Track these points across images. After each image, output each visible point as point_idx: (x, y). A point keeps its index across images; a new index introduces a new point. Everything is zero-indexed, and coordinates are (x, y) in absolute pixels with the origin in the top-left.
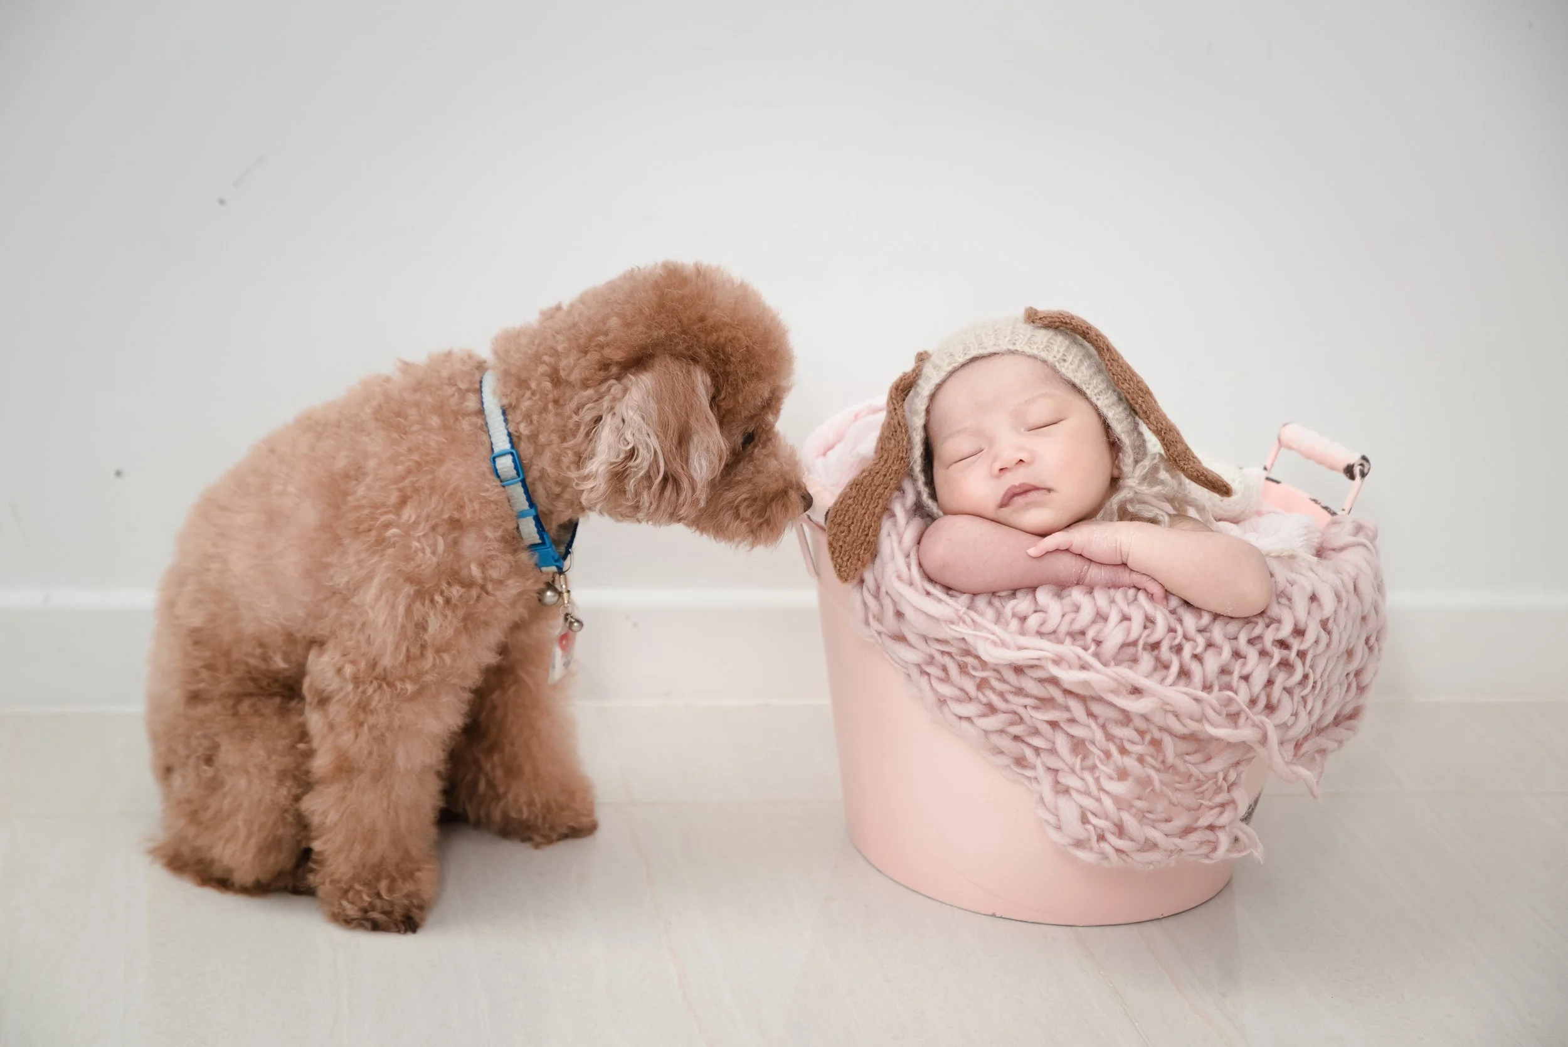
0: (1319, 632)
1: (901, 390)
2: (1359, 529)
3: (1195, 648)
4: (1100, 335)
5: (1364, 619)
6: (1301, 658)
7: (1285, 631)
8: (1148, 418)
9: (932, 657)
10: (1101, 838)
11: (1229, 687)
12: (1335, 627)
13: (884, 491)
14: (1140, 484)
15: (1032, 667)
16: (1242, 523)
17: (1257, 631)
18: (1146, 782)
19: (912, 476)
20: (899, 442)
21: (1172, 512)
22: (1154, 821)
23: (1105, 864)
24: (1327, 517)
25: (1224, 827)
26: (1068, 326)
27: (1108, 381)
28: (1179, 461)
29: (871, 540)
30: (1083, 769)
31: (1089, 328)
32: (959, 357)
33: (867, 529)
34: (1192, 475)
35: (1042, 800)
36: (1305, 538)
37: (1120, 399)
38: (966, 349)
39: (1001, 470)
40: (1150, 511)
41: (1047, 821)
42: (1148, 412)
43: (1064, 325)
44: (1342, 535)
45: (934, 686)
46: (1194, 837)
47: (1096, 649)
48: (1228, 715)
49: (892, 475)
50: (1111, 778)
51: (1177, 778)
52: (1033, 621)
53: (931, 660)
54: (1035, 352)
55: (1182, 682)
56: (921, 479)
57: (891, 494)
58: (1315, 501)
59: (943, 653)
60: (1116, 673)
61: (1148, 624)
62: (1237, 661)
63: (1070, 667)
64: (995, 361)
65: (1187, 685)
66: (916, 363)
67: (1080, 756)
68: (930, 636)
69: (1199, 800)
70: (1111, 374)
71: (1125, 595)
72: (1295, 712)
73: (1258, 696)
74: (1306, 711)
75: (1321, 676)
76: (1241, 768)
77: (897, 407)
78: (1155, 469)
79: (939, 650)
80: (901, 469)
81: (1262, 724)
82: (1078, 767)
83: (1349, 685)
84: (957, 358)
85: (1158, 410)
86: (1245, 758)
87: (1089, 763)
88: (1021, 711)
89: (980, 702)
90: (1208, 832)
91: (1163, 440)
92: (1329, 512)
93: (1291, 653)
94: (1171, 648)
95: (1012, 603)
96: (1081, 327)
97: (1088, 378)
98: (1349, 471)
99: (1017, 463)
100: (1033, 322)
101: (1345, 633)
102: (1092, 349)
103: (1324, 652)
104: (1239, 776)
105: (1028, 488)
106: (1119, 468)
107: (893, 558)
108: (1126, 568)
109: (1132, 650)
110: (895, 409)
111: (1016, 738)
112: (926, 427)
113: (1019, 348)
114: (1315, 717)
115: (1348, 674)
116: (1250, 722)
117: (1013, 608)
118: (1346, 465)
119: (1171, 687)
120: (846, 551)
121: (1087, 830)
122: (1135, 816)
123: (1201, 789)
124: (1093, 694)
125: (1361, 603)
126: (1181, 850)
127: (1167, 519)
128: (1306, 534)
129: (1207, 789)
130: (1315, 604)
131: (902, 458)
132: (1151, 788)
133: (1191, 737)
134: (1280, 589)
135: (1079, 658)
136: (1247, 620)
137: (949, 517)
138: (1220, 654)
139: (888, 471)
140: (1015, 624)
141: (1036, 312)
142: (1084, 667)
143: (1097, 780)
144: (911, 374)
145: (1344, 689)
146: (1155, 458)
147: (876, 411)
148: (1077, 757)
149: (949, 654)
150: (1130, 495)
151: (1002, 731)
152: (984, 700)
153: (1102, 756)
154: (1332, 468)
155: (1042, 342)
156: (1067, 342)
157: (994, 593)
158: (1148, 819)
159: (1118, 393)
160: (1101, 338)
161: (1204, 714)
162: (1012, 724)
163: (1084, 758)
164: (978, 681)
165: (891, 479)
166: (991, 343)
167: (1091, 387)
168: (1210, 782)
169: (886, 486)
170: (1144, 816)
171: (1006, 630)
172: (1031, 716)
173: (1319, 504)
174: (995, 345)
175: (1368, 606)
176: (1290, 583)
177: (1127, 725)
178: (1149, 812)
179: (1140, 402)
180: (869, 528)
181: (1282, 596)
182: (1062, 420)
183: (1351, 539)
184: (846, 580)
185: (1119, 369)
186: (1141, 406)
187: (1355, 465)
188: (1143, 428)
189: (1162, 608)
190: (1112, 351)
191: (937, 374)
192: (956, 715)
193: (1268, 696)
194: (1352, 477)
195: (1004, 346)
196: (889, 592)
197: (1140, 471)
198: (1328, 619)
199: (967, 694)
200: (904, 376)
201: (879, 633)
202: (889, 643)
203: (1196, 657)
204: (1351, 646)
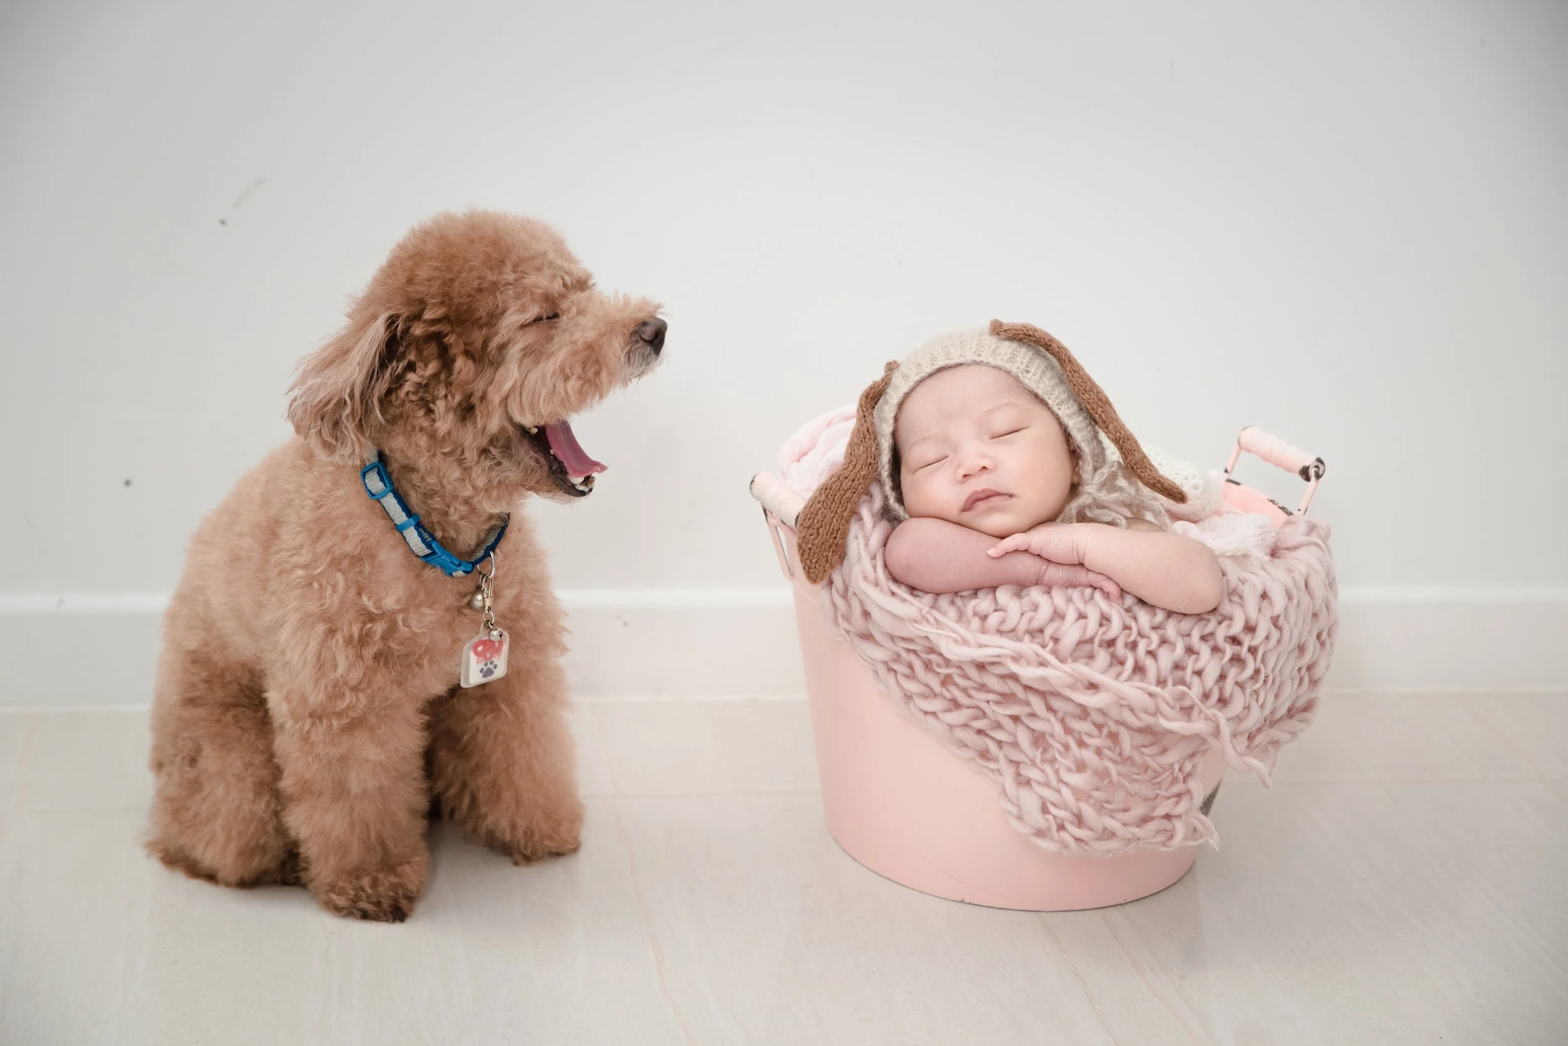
0: (1270, 629)
1: (871, 398)
2: (1312, 528)
3: (1149, 645)
4: (1062, 348)
5: (1315, 615)
6: (1252, 654)
7: (1237, 628)
8: (1107, 427)
9: (899, 656)
10: (1061, 827)
11: (1183, 682)
12: (1286, 623)
13: (853, 496)
14: (1099, 490)
15: (993, 663)
16: (1200, 523)
17: (1210, 627)
18: (1103, 774)
19: (880, 481)
20: (867, 449)
21: (1129, 515)
22: (1113, 811)
23: (1065, 852)
24: (1283, 517)
25: (1180, 816)
26: (1031, 338)
27: (1069, 391)
28: (1137, 469)
29: (840, 543)
30: (1043, 761)
31: (1052, 340)
32: (927, 367)
33: (835, 531)
34: (1149, 483)
35: (1004, 792)
36: (1260, 537)
37: (1081, 409)
38: (934, 359)
39: (965, 476)
40: (1109, 515)
41: (1010, 812)
42: (1107, 422)
43: (1028, 337)
44: (1296, 535)
45: (900, 682)
46: (1152, 826)
47: (1054, 646)
48: (1182, 709)
49: (861, 480)
50: (1070, 770)
51: (1134, 770)
52: (994, 620)
53: (898, 658)
54: (1000, 363)
55: (1137, 677)
56: (888, 484)
57: (859, 498)
58: (1273, 501)
59: (909, 651)
60: (1073, 670)
61: (1104, 622)
62: (1190, 656)
63: (1029, 664)
64: (960, 370)
65: (1142, 680)
66: (886, 372)
67: (1040, 749)
68: (896, 634)
69: (1157, 791)
70: (1072, 384)
71: (1083, 595)
72: (1247, 705)
73: (1211, 690)
74: (1258, 704)
75: (1272, 671)
76: (1196, 759)
77: (866, 415)
78: (1113, 477)
79: (904, 648)
80: (869, 474)
81: (1214, 716)
82: (1038, 760)
83: (1301, 680)
84: (924, 368)
85: (1117, 419)
86: (1200, 750)
87: (1048, 756)
88: (984, 706)
89: (944, 698)
90: (1165, 821)
91: (1122, 448)
92: (1286, 512)
93: (1242, 648)
94: (1126, 645)
95: (973, 602)
96: (1044, 339)
97: (1049, 389)
98: (1305, 473)
99: (981, 470)
100: (998, 334)
101: (1296, 628)
102: (1054, 361)
103: (1275, 648)
104: (1194, 767)
105: (991, 494)
106: (1079, 475)
107: (859, 560)
108: (1083, 569)
109: (1087, 647)
110: (865, 416)
111: (980, 732)
112: (894, 435)
113: (984, 360)
114: (1267, 711)
115: (1300, 669)
116: (1203, 716)
117: (974, 607)
118: (1301, 467)
119: (1126, 683)
120: (814, 554)
121: (1047, 820)
122: (1093, 806)
123: (1157, 780)
124: (1052, 690)
125: (1313, 601)
126: (1139, 839)
127: (1124, 522)
128: (1261, 534)
129: (1164, 780)
130: (1266, 602)
131: (870, 464)
132: (1109, 779)
133: (1147, 730)
134: (1232, 587)
135: (1038, 655)
136: (1199, 617)
137: (914, 520)
138: (1174, 650)
139: (856, 475)
140: (976, 623)
141: (1001, 324)
142: (1043, 664)
143: (1057, 772)
144: (880, 383)
145: (1297, 683)
146: (1113, 466)
147: (847, 419)
148: (1037, 749)
149: (915, 652)
150: (1089, 501)
151: (966, 725)
152: (948, 696)
153: (1061, 749)
154: (1289, 470)
155: (1006, 354)
156: (1030, 354)
157: (956, 593)
158: (1107, 809)
159: (1079, 403)
160: (1063, 350)
161: (1158, 708)
162: (975, 718)
163: (1045, 751)
164: (943, 677)
165: (860, 484)
166: (958, 354)
167: (1053, 397)
168: (1167, 773)
169: (854, 490)
170: (1102, 806)
171: (967, 629)
172: (993, 711)
173: (1277, 504)
174: (961, 356)
175: (1319, 602)
176: (1241, 582)
177: (1085, 719)
178: (1107, 802)
179: (1099, 412)
180: (837, 531)
181: (1233, 594)
182: (1024, 429)
183: (1304, 539)
184: (815, 581)
185: (1080, 380)
186: (1100, 416)
187: (1310, 468)
188: (1103, 436)
189: (1116, 606)
190: (1073, 362)
191: (905, 383)
192: (921, 710)
193: (1221, 690)
194: (1308, 479)
195: (970, 357)
196: (856, 592)
197: (1098, 478)
198: (1278, 616)
199: (932, 690)
200: (874, 385)
201: (848, 632)
202: (858, 641)
203: (1151, 653)
204: (1302, 642)
